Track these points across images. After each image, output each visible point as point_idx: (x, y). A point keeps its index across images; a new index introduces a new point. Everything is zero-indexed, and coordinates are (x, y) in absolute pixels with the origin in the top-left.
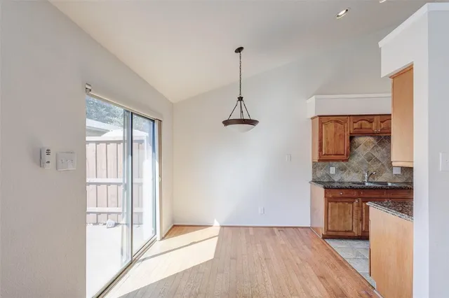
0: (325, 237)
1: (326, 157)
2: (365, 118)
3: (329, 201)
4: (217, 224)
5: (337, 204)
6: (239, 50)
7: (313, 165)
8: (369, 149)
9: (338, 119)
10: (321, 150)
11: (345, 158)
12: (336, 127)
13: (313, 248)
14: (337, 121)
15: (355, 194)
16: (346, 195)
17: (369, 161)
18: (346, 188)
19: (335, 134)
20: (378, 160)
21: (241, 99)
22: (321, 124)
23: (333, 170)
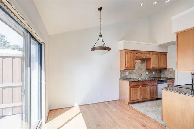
0: (129, 104)
1: (127, 68)
2: (140, 52)
3: (131, 88)
4: (76, 105)
5: (134, 88)
6: (100, 9)
7: (120, 72)
8: (139, 65)
9: (131, 52)
10: (125, 65)
11: (133, 68)
12: (131, 55)
13: (128, 110)
14: (131, 53)
15: (139, 83)
16: (137, 84)
17: (139, 69)
18: (137, 81)
19: (130, 57)
20: (141, 69)
21: (101, 36)
22: (126, 53)
23: (127, 74)
